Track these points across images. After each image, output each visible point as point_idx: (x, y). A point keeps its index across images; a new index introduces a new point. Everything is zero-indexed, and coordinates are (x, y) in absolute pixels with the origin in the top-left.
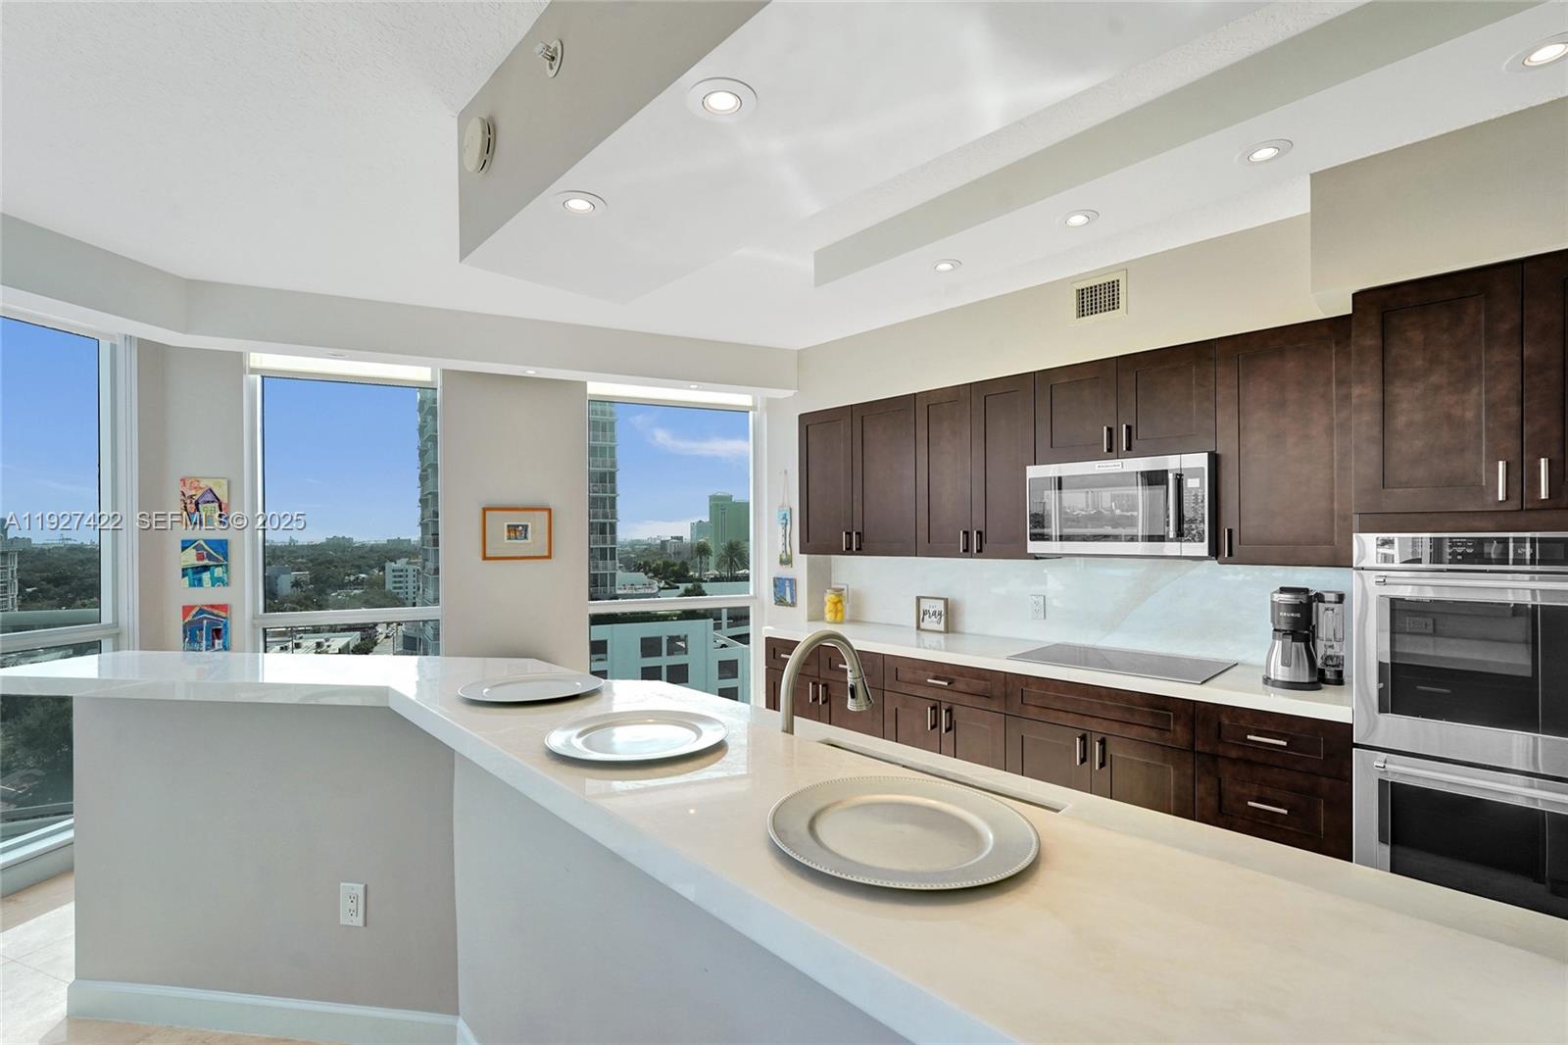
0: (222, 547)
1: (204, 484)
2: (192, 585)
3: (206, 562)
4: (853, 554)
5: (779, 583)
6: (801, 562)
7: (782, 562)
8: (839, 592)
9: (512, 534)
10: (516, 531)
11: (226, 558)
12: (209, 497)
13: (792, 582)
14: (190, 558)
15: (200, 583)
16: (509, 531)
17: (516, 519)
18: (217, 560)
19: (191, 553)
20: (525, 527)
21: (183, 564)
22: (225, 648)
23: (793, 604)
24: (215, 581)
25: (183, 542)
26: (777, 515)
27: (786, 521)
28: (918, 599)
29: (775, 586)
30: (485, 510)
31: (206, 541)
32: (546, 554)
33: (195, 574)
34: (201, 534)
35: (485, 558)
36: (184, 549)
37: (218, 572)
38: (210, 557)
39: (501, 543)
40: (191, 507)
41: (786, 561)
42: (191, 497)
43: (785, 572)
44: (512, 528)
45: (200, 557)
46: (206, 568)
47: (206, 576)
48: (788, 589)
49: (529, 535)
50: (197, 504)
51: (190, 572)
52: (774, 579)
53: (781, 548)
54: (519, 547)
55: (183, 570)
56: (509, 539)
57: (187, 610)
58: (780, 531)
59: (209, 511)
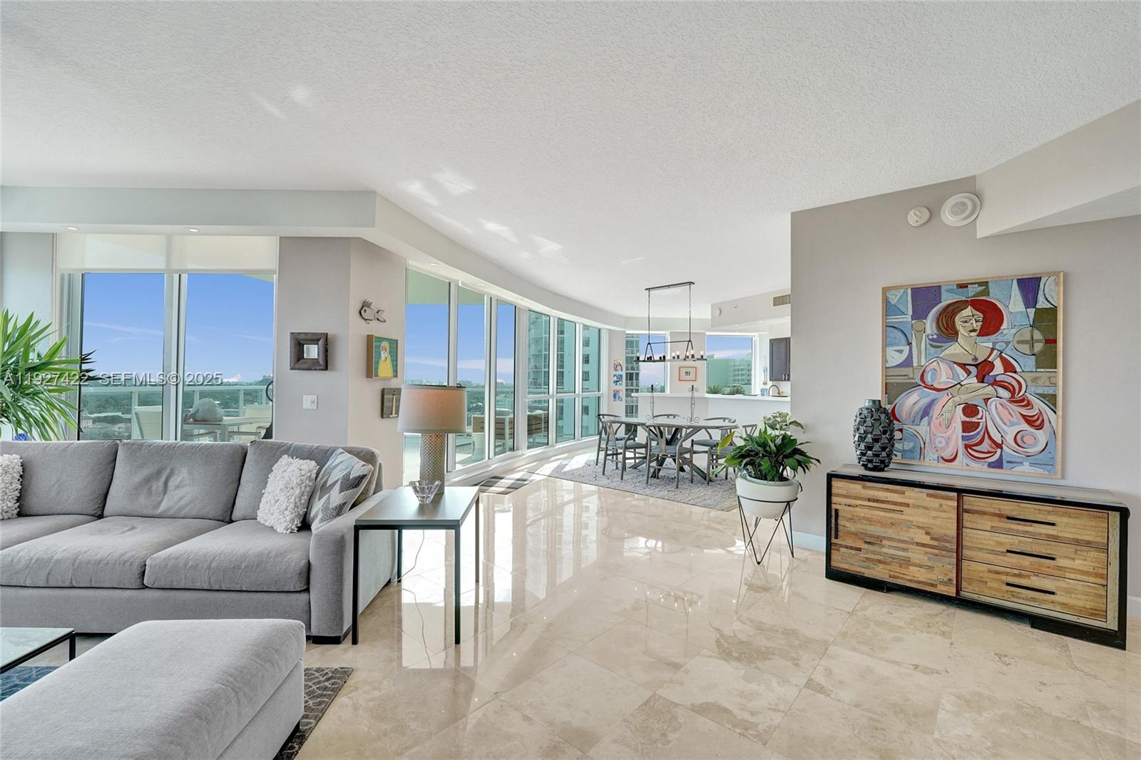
0: (621, 376)
1: (618, 361)
4: (787, 380)
5: (762, 390)
6: (770, 383)
7: (764, 384)
10: (688, 373)
11: (622, 379)
12: (619, 364)
13: (767, 389)
14: (615, 379)
15: (616, 384)
17: (688, 370)
19: (615, 377)
20: (690, 372)
22: (621, 400)
24: (620, 384)
25: (613, 375)
26: (762, 369)
27: (765, 371)
30: (680, 368)
31: (618, 375)
32: (695, 380)
34: (617, 373)
35: (680, 380)
37: (620, 382)
38: (619, 379)
39: (683, 376)
41: (765, 384)
42: (616, 364)
43: (765, 387)
44: (686, 373)
45: (617, 379)
46: (618, 381)
47: (618, 383)
48: (766, 391)
49: (691, 375)
50: (616, 366)
51: (615, 382)
52: (761, 388)
53: (763, 380)
54: (688, 377)
55: (613, 382)
56: (686, 375)
57: (614, 391)
58: (763, 374)
59: (619, 368)
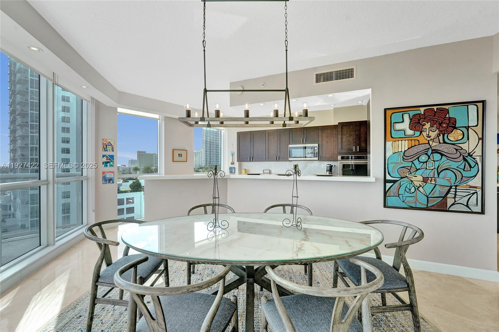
0: (112, 157)
1: (108, 141)
2: (105, 166)
3: (108, 161)
4: (251, 161)
5: (231, 168)
6: (236, 165)
7: (232, 164)
8: (245, 170)
9: (179, 156)
10: (180, 155)
11: (113, 160)
12: (109, 144)
13: (234, 168)
14: (105, 159)
15: (107, 166)
16: (178, 155)
17: (180, 152)
18: (111, 160)
19: (105, 158)
20: (182, 154)
21: (103, 161)
22: (113, 183)
23: (235, 173)
24: (111, 166)
25: (103, 155)
26: (230, 153)
27: (233, 155)
28: (263, 170)
29: (230, 169)
30: (173, 150)
31: (108, 155)
32: (186, 161)
33: (106, 164)
34: (107, 153)
35: (173, 161)
36: (103, 157)
37: (111, 163)
38: (110, 159)
39: (177, 158)
40: (105, 147)
41: (233, 163)
42: (105, 144)
43: (232, 166)
44: (179, 154)
45: (107, 159)
46: (109, 162)
47: (108, 164)
48: (233, 170)
49: (182, 156)
50: (106, 146)
51: (105, 163)
52: (230, 168)
53: (232, 161)
54: (180, 159)
55: (103, 162)
56: (178, 157)
57: (103, 173)
58: (231, 157)
59: (109, 148)
